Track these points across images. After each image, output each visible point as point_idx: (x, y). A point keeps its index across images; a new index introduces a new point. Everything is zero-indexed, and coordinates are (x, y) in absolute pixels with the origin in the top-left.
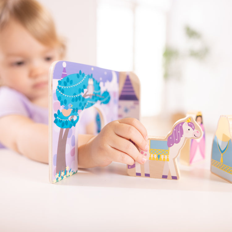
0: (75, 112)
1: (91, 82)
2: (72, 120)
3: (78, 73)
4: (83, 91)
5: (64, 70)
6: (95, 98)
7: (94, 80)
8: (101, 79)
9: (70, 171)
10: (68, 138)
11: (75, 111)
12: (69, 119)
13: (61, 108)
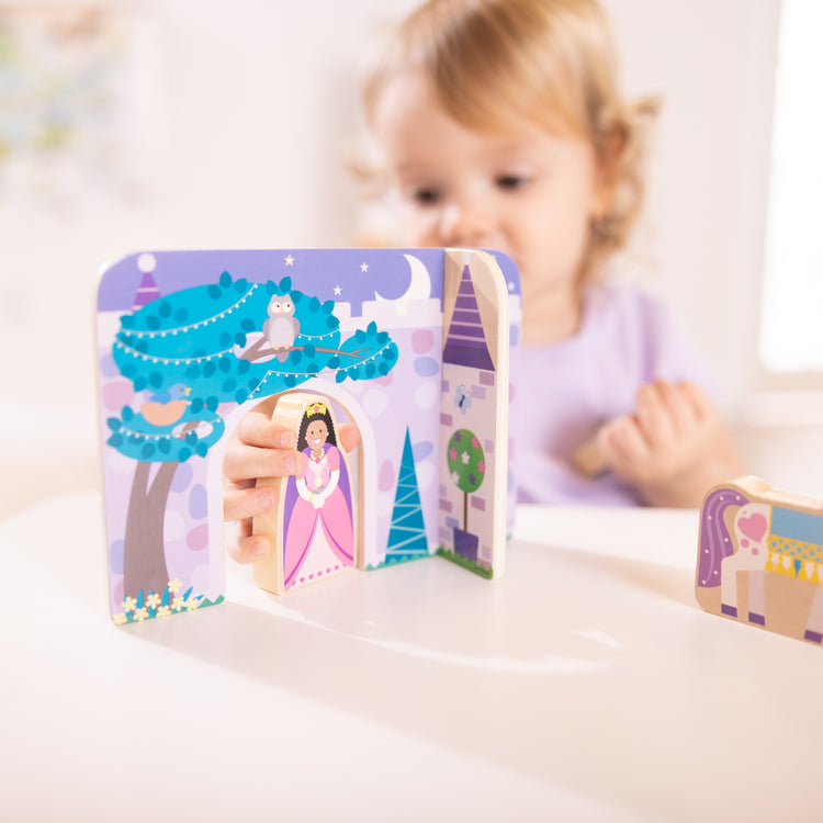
0: (205, 410)
1: (281, 307)
2: (191, 438)
3: (216, 281)
4: (242, 342)
5: (148, 279)
6: (306, 361)
7: (296, 297)
8: (338, 291)
9: (186, 597)
10: (171, 494)
11: (203, 406)
12: (178, 432)
13: (139, 402)
